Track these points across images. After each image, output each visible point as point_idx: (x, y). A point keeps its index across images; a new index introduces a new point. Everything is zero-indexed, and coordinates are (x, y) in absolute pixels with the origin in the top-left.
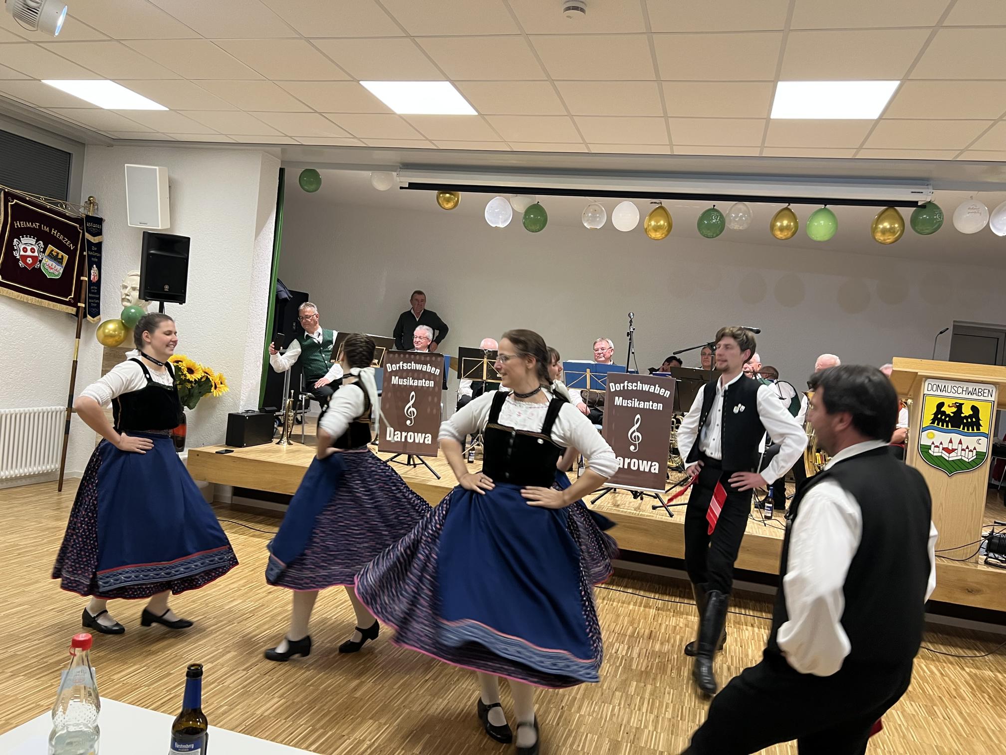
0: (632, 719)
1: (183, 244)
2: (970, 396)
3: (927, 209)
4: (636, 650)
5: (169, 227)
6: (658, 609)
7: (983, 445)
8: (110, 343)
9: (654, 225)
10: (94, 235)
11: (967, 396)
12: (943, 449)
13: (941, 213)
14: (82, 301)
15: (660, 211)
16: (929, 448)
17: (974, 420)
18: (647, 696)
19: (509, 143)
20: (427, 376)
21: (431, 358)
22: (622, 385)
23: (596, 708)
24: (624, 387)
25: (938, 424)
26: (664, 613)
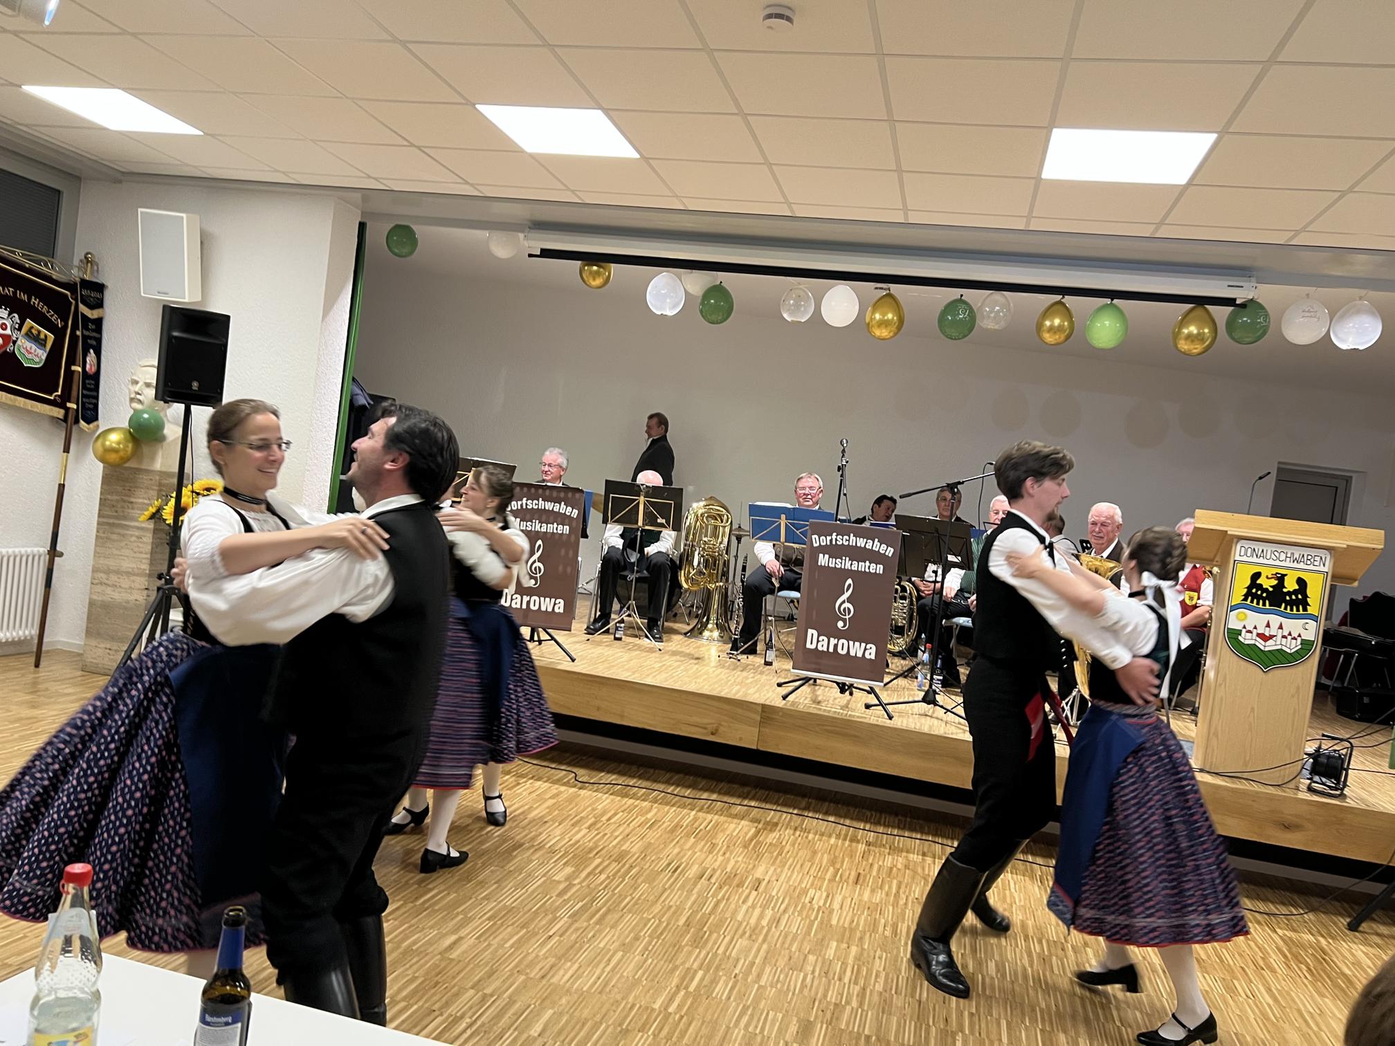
0: (830, 993)
1: (221, 322)
2: (1295, 565)
3: (1248, 310)
4: (838, 899)
5: (200, 299)
6: (869, 844)
7: (1310, 630)
8: (112, 461)
9: (880, 320)
10: (92, 307)
11: (1292, 565)
12: (1258, 635)
13: (1267, 315)
14: (72, 399)
15: (889, 300)
16: (1239, 632)
17: (1300, 597)
18: (851, 961)
19: (684, 200)
20: (559, 519)
21: (566, 493)
22: (829, 538)
23: (782, 976)
24: (831, 540)
25: (1252, 602)
26: (877, 850)
